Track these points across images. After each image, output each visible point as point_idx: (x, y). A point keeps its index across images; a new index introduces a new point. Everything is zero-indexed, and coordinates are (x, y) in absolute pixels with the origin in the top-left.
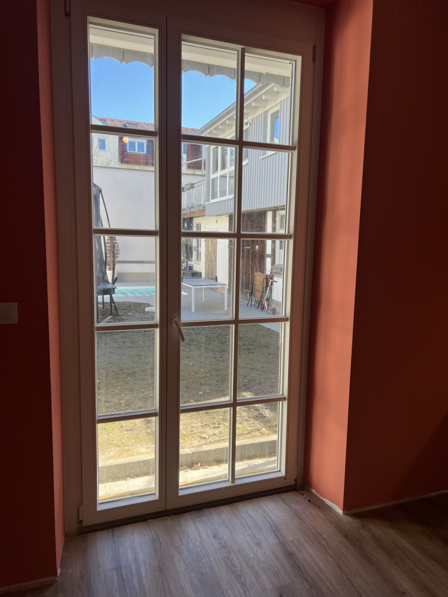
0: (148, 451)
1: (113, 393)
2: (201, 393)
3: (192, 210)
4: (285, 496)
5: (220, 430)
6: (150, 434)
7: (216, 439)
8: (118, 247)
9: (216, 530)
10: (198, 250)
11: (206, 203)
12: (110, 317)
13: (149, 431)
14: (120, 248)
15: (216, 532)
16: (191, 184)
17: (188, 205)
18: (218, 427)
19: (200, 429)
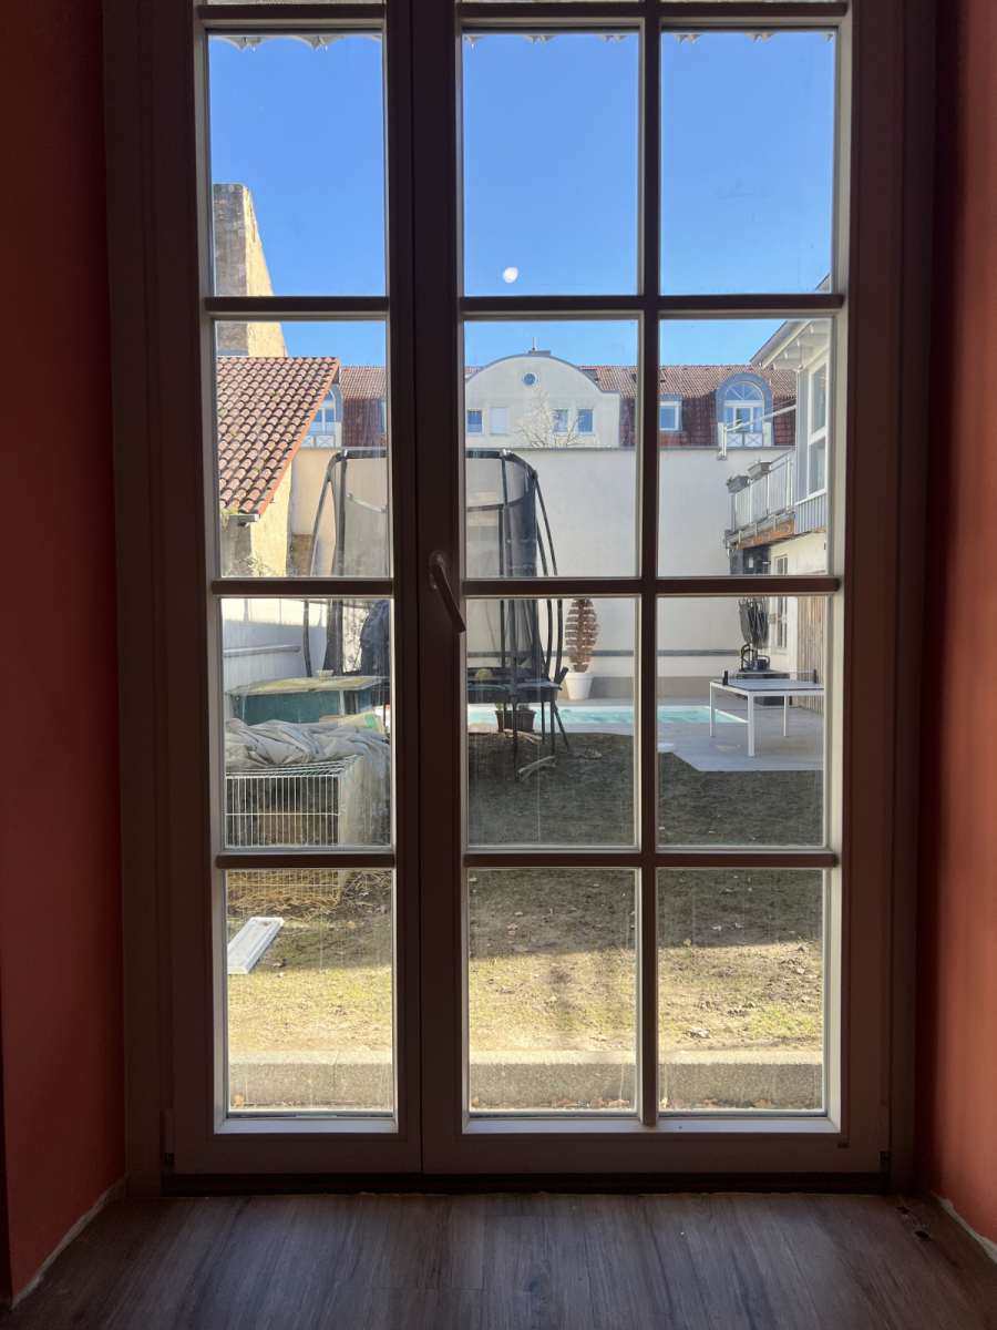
0: (536, 1045)
1: (500, 906)
2: (720, 928)
3: (765, 526)
4: (832, 1203)
5: (747, 1020)
6: (552, 1007)
7: (728, 1042)
8: (595, 620)
9: (549, 1267)
10: (780, 621)
11: (797, 504)
12: (550, 757)
13: (554, 998)
14: (598, 622)
15: (545, 1271)
16: (762, 464)
17: (755, 516)
18: (744, 1014)
19: (690, 1013)
